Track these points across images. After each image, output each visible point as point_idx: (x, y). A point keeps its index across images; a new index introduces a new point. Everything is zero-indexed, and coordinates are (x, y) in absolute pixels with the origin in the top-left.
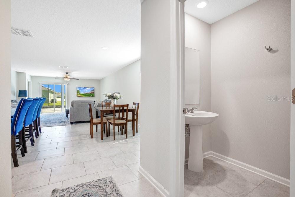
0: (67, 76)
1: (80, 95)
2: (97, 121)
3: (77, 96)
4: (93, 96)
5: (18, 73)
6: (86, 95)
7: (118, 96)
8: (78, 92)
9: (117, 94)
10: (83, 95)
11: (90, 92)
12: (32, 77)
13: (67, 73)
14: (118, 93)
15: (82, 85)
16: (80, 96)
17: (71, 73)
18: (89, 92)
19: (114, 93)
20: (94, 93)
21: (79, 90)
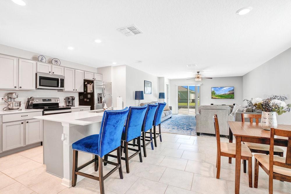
0: (199, 76)
1: (216, 96)
2: (229, 150)
3: (212, 98)
4: (232, 97)
5: (159, 78)
6: (223, 97)
7: (283, 104)
8: (213, 93)
9: (279, 101)
10: (219, 96)
11: (228, 93)
12: (170, 80)
13: (198, 72)
14: (283, 99)
15: (218, 85)
17: (204, 72)
18: (226, 93)
19: (271, 99)
20: (233, 93)
21: (214, 91)
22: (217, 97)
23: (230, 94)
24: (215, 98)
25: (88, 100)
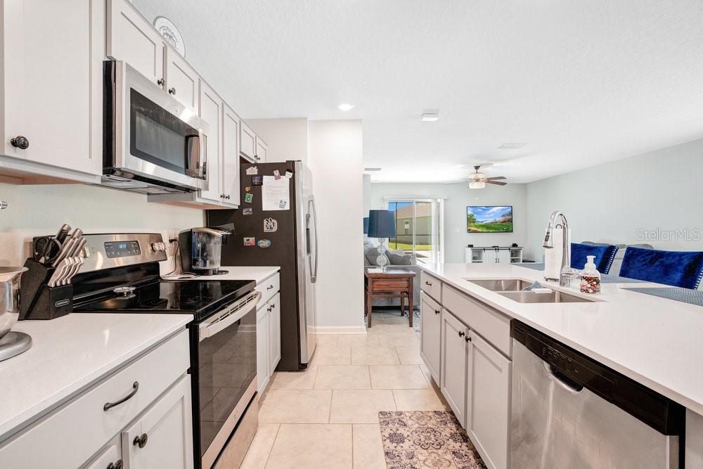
1: (476, 227)
3: (469, 231)
4: (509, 229)
6: (491, 228)
8: (470, 220)
10: (483, 226)
11: (501, 219)
13: (477, 168)
16: (476, 229)
18: (498, 219)
20: (511, 221)
21: (473, 215)
22: (478, 228)
23: (505, 222)
24: (475, 232)
25: (264, 243)
